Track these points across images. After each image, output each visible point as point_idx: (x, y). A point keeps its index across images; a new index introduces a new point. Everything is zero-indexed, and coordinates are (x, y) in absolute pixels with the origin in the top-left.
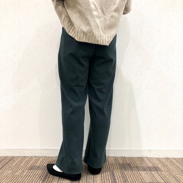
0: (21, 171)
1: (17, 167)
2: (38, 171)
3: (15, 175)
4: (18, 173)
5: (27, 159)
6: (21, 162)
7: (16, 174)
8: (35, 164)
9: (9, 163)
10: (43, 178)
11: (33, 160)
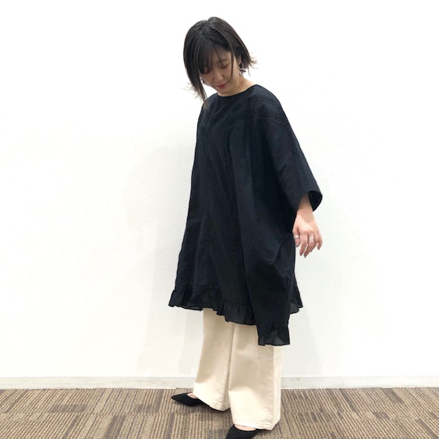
0: (39, 415)
1: (33, 408)
2: (64, 414)
3: (30, 421)
4: (34, 417)
5: (47, 394)
6: (39, 398)
8: (60, 402)
9: (19, 401)
10: (69, 425)
11: (58, 396)
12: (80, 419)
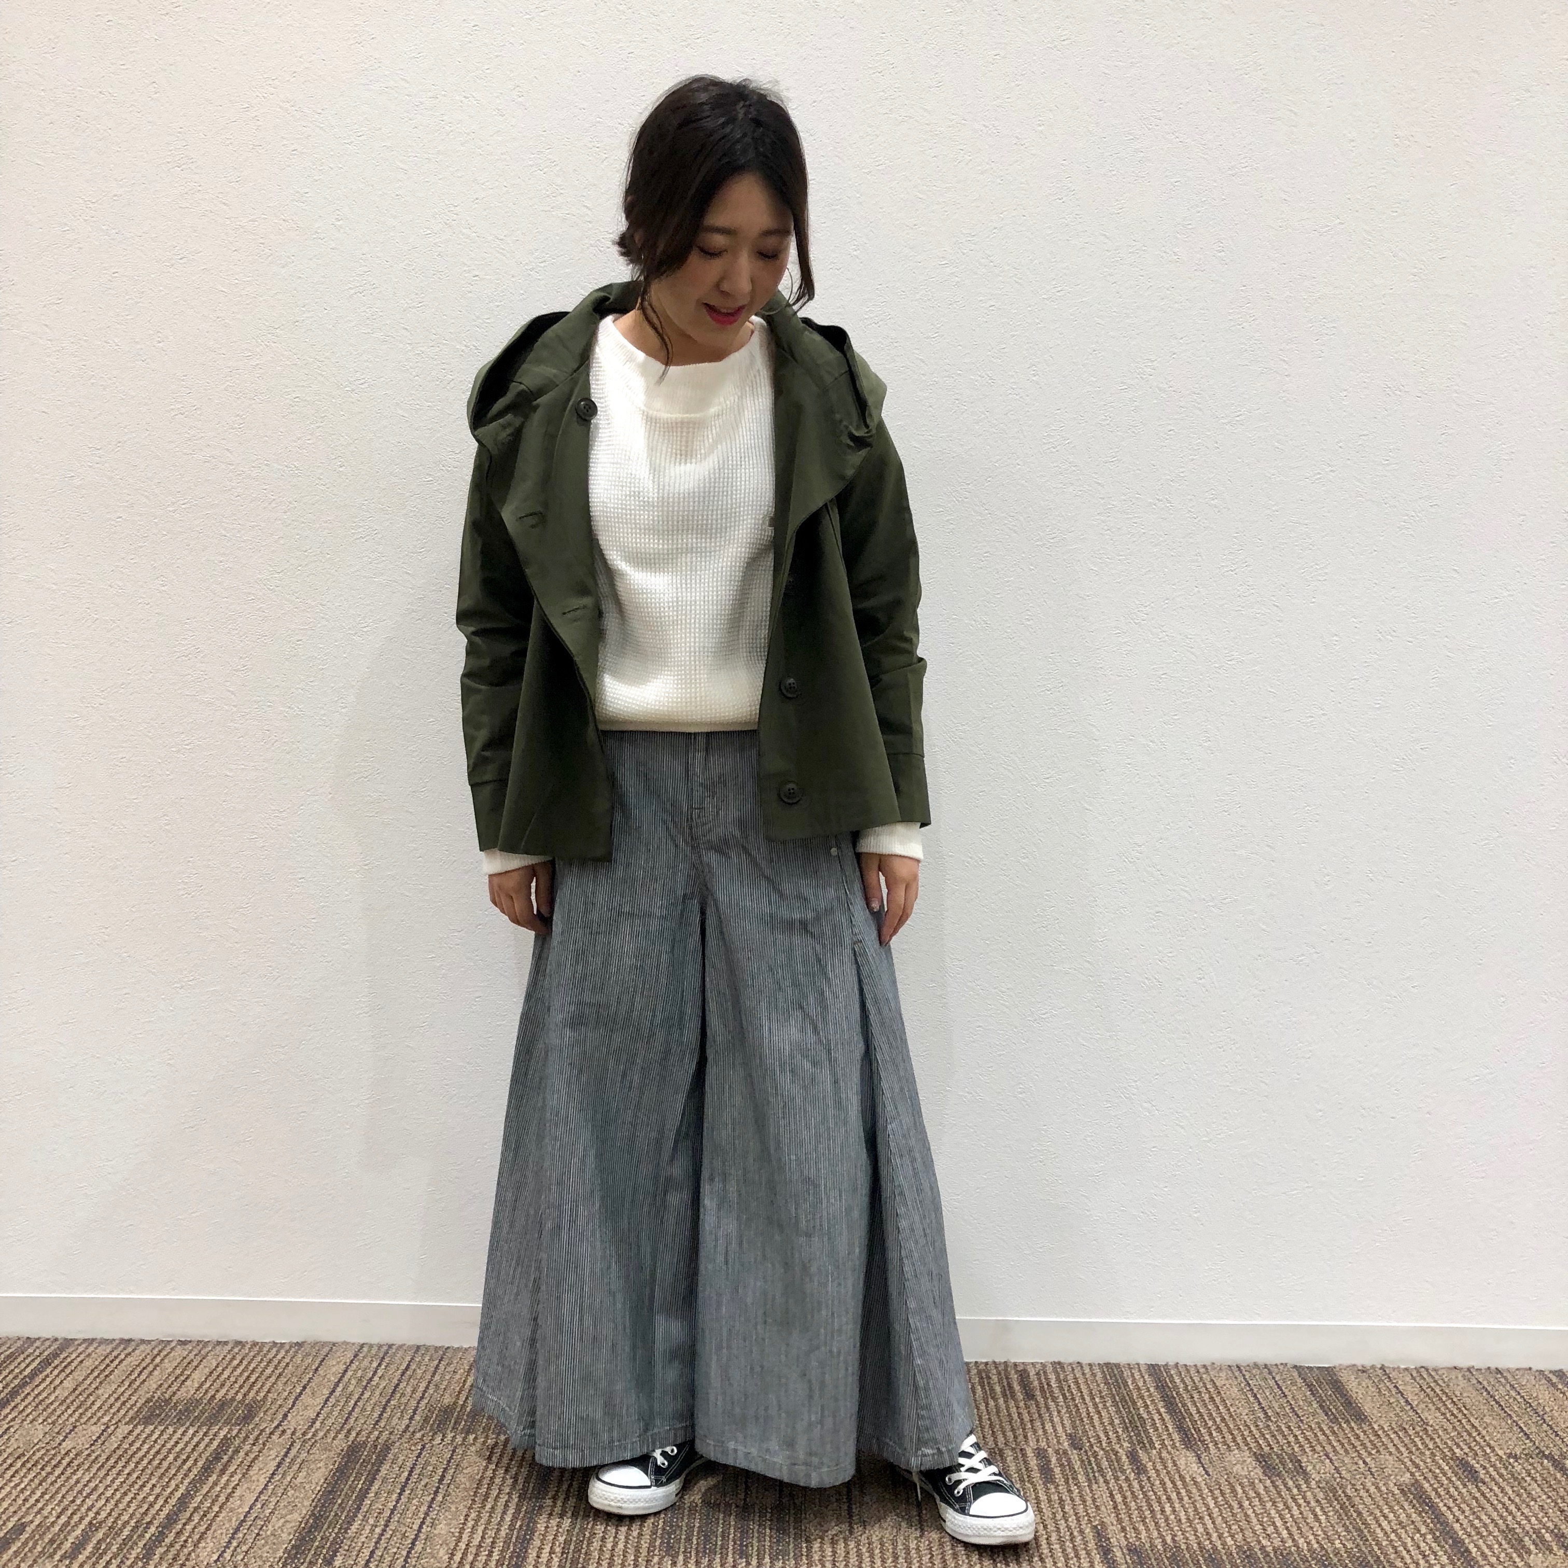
0: (98, 1429)
1: (79, 1407)
2: (183, 1429)
3: (63, 1452)
4: (79, 1441)
5: (132, 1360)
6: (103, 1374)
7: (68, 1444)
8: (174, 1388)
9: (37, 1380)
10: (195, 1471)
11: (168, 1366)
12: (237, 1451)
